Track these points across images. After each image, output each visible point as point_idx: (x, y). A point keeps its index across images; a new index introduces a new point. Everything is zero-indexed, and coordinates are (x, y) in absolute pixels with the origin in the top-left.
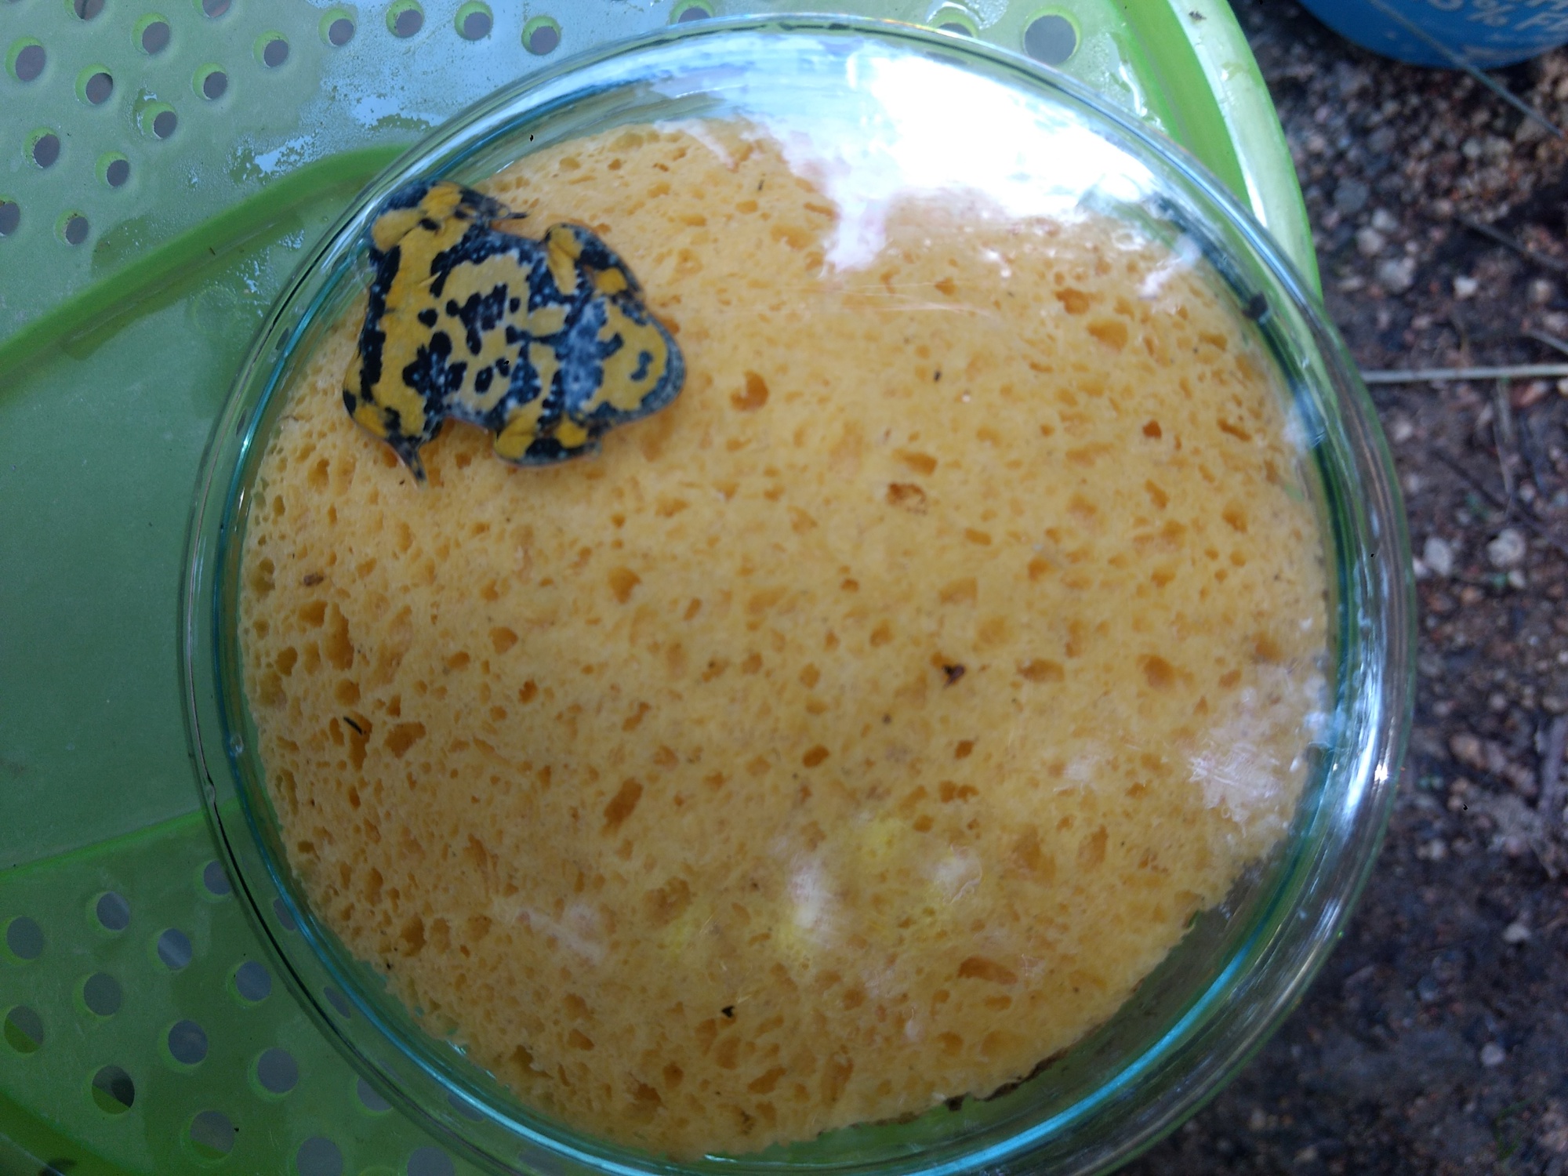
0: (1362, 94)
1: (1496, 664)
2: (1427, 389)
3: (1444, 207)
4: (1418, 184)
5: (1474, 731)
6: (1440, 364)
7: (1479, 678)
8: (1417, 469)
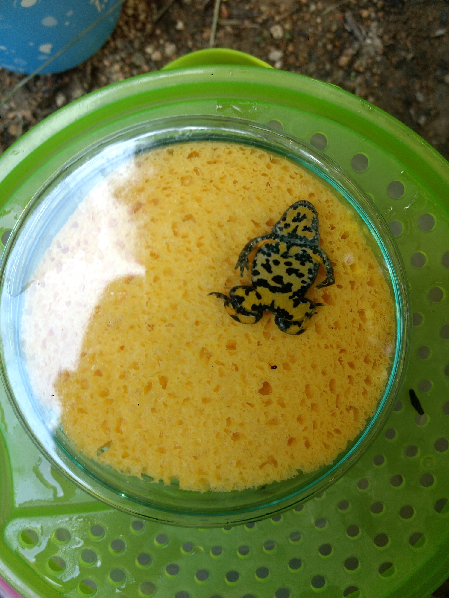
1: (316, 45)
3: (149, 27)
4: (139, 34)
5: (338, 57)
7: (320, 51)
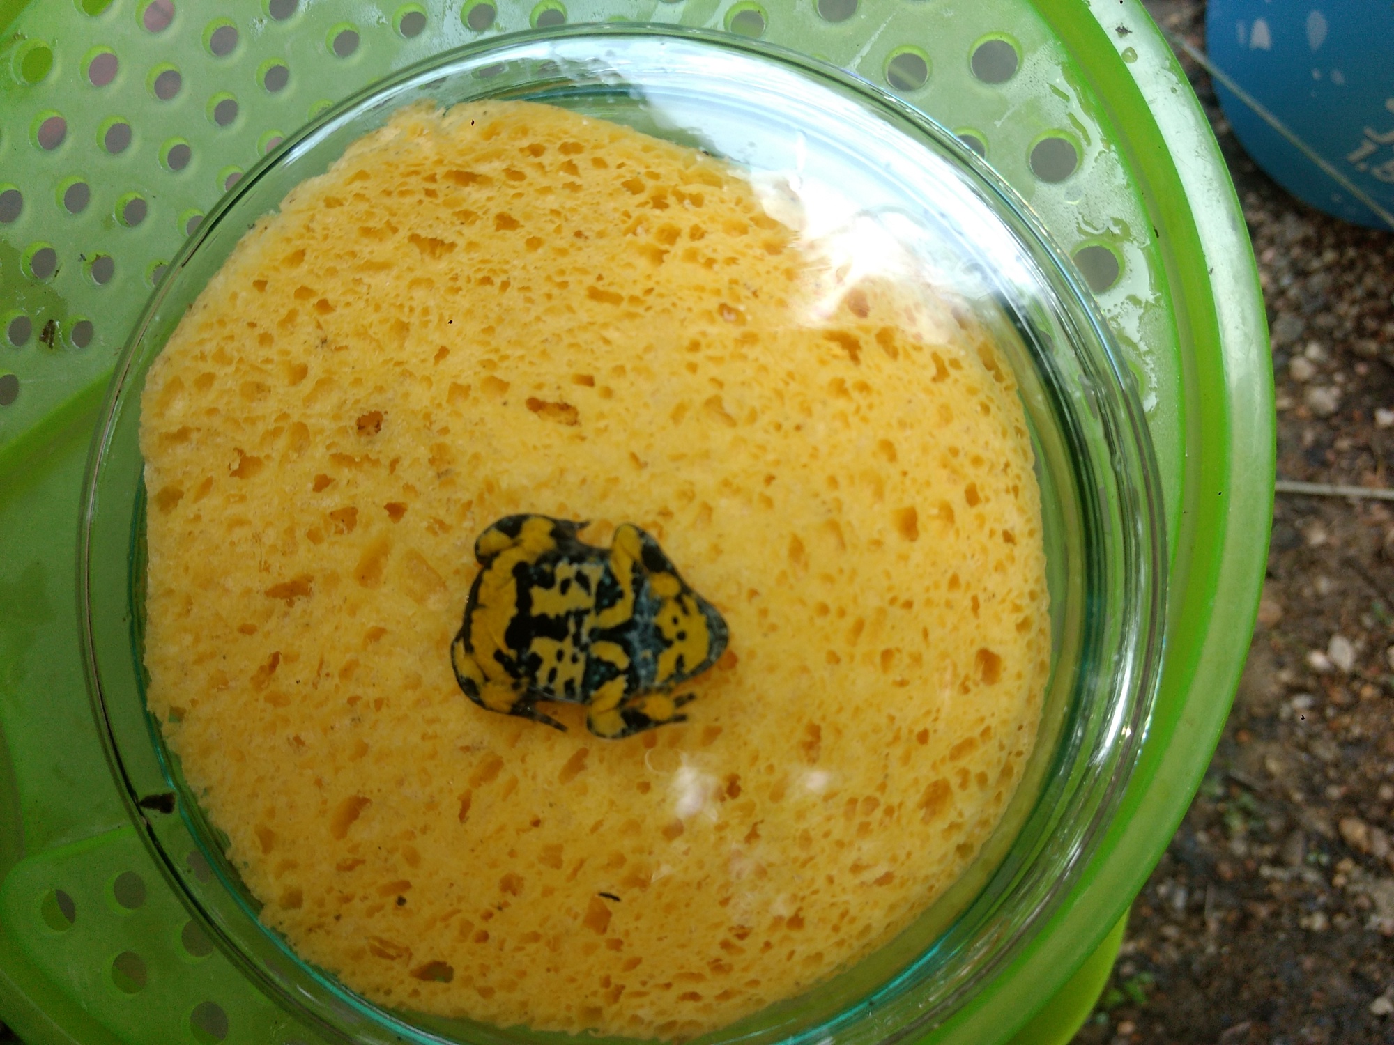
0: (1305, 243)
2: (1343, 502)
3: (1372, 346)
4: (1349, 325)
5: (1362, 816)
6: (1356, 482)
7: (1371, 768)
8: (1328, 573)
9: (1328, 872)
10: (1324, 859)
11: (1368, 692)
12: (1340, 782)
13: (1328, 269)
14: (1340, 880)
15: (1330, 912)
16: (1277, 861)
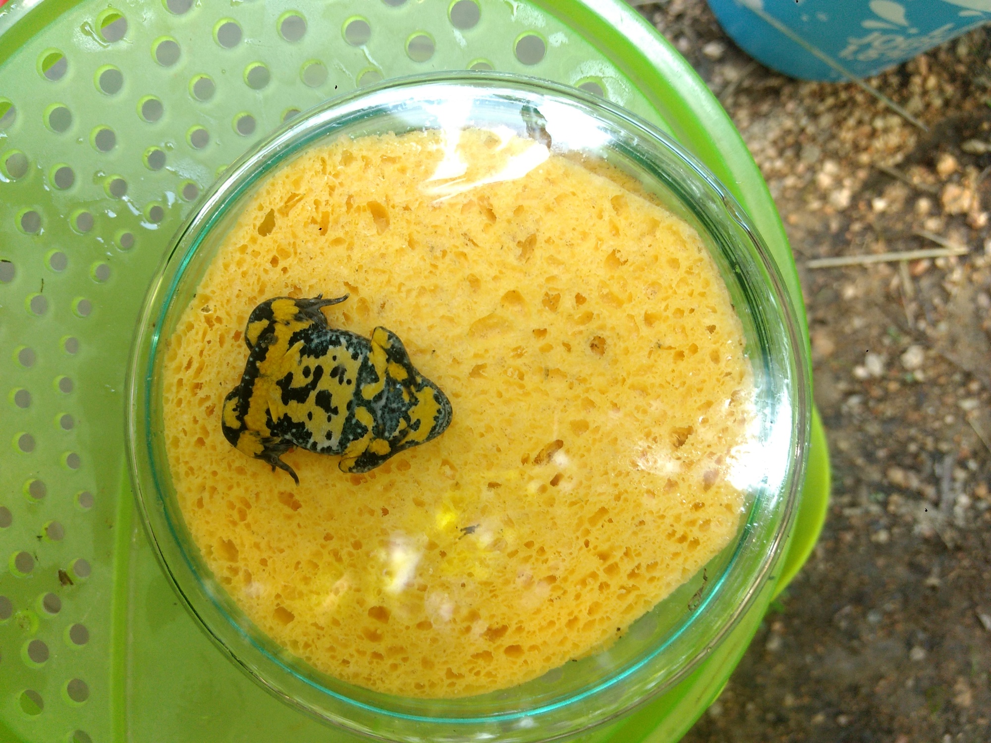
0: (813, 95)
1: (910, 425)
2: (862, 268)
3: (864, 158)
4: (848, 146)
5: (900, 465)
6: (869, 252)
7: (901, 433)
8: (858, 314)
9: (884, 504)
10: (880, 497)
11: (893, 386)
12: (884, 446)
13: (830, 109)
14: (892, 508)
15: (889, 528)
16: (853, 504)
